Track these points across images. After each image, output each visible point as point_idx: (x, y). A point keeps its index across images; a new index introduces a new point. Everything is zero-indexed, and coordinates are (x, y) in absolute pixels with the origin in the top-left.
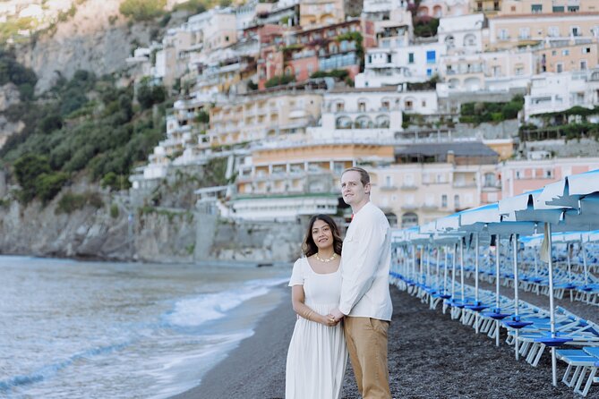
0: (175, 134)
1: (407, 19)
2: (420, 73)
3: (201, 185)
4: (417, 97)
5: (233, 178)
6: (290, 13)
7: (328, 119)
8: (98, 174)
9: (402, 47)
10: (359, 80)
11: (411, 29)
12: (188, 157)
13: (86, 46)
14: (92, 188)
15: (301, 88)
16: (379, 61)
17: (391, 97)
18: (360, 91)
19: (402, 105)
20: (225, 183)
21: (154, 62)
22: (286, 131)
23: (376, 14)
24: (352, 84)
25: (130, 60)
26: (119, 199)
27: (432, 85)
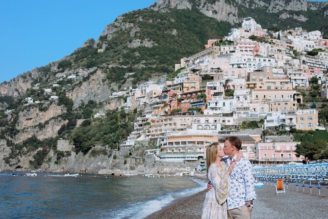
0: (137, 130)
1: (223, 90)
2: (227, 110)
3: (147, 148)
4: (227, 119)
5: (160, 146)
6: (180, 86)
7: (195, 126)
8: (106, 142)
9: (220, 100)
10: (205, 112)
11: (224, 93)
12: (142, 138)
13: (93, 91)
14: (103, 148)
15: (184, 114)
16: (213, 105)
17: (217, 118)
18: (206, 116)
19: (221, 121)
20: (156, 148)
21: (126, 101)
22: (179, 130)
23: (211, 87)
24: (202, 113)
25: (110, 97)
26: (115, 152)
27: (231, 114)
